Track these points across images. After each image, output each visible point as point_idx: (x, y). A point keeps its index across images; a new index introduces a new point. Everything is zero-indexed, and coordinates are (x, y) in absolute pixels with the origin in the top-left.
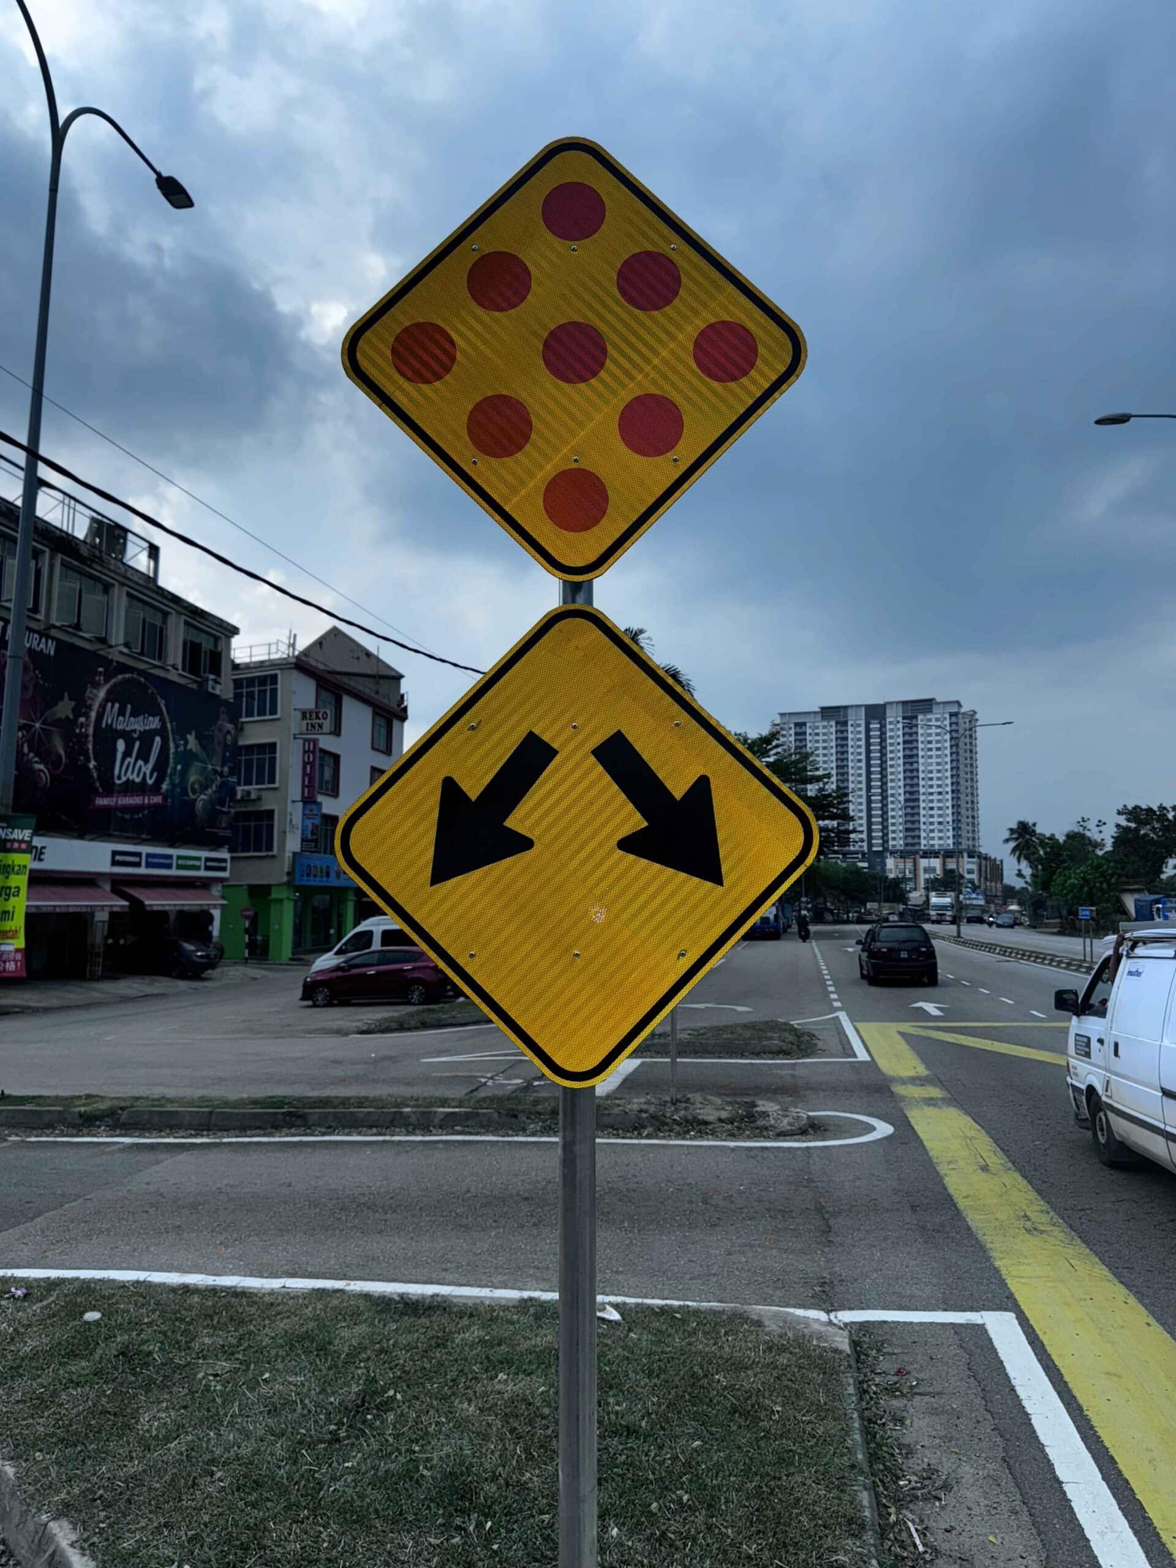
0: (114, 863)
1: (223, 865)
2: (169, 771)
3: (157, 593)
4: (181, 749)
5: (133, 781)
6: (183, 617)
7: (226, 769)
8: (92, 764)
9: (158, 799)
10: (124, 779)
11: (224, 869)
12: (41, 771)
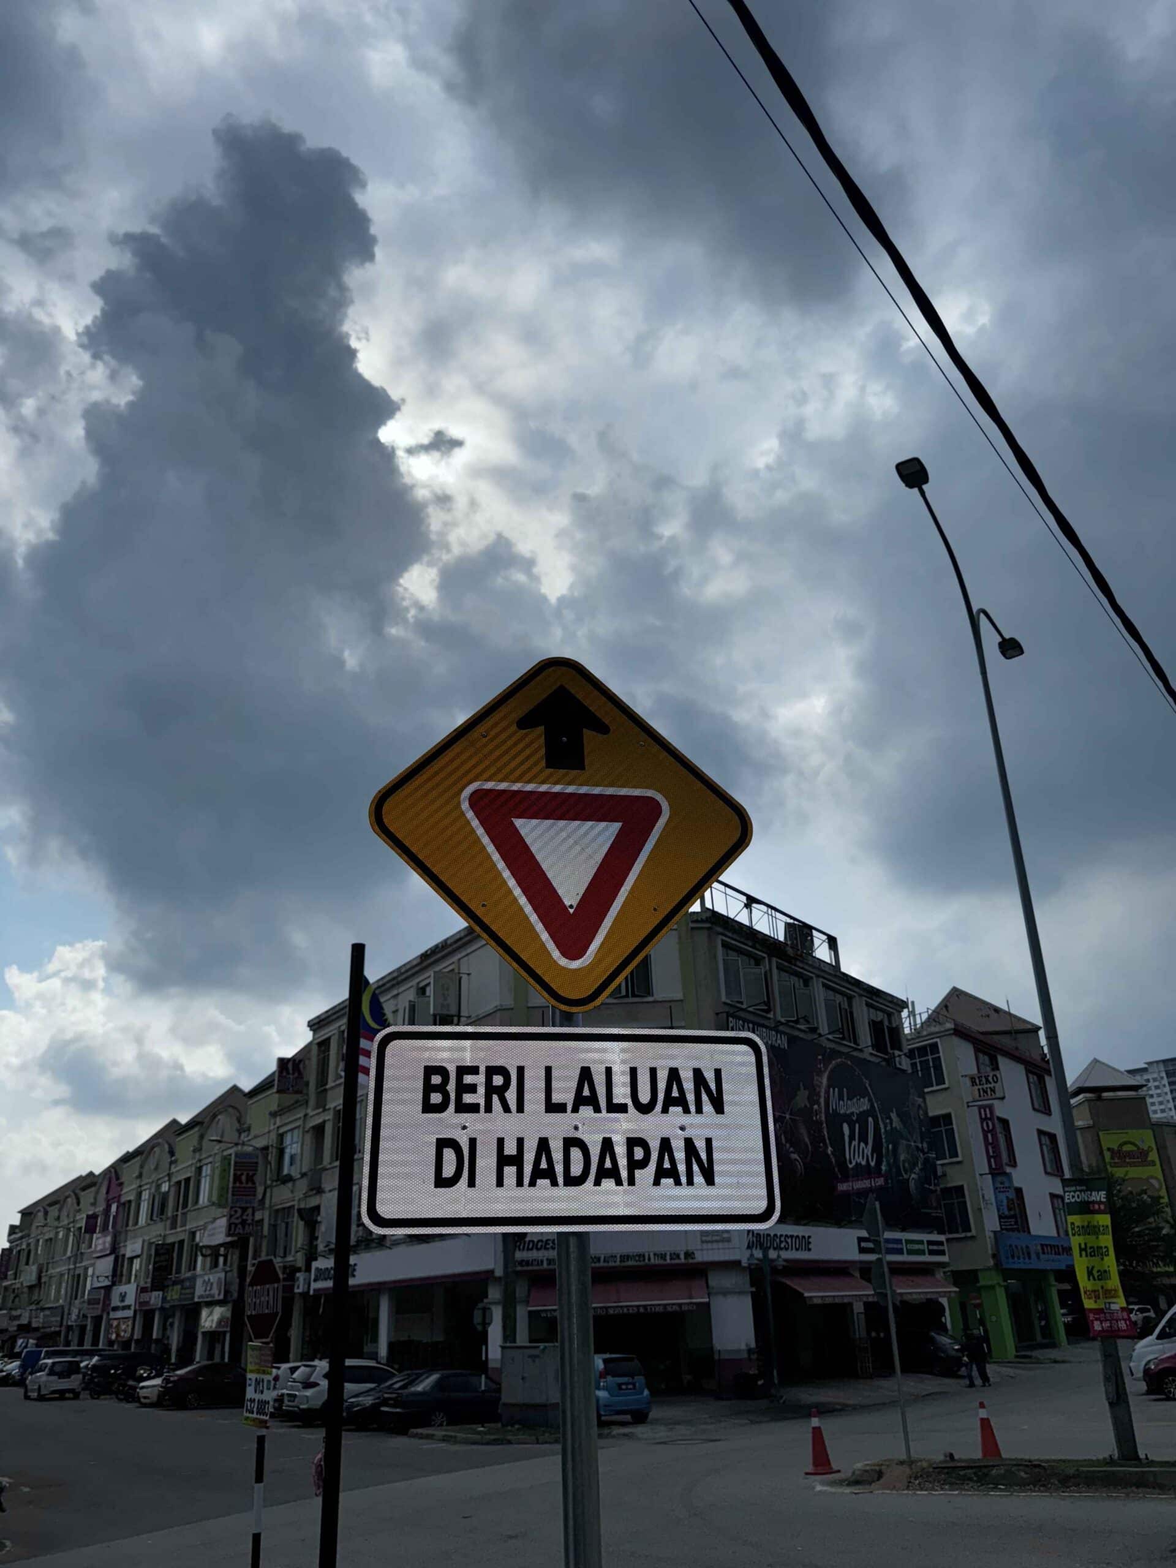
0: (862, 1251)
1: (941, 1248)
2: (884, 1151)
3: (843, 980)
4: (889, 1128)
5: (860, 1164)
6: (865, 998)
7: (925, 1145)
8: (830, 1150)
9: (880, 1181)
10: (854, 1163)
11: (942, 1253)
12: (796, 1160)
